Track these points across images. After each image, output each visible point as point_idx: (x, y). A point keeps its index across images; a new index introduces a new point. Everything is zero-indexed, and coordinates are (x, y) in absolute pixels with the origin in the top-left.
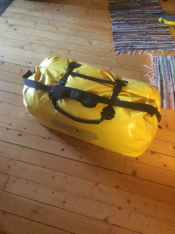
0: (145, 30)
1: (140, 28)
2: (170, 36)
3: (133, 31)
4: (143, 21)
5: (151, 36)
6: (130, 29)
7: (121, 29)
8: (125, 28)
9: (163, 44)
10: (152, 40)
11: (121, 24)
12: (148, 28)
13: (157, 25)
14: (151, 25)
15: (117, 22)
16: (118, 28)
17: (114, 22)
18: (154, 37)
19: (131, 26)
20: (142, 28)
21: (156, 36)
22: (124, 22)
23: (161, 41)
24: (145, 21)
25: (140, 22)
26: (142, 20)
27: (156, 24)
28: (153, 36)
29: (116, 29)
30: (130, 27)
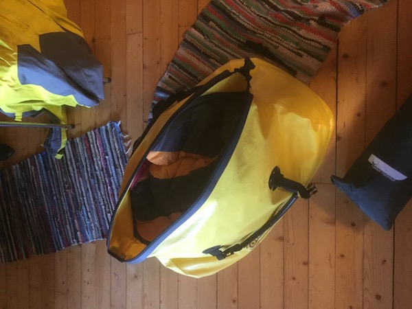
0: (86, 181)
1: (83, 190)
2: (92, 135)
3: (93, 202)
4: (66, 186)
5: (97, 168)
6: (91, 208)
7: (92, 225)
8: (90, 216)
9: (110, 144)
10: (106, 165)
11: (81, 225)
12: (81, 174)
13: (71, 161)
14: (74, 170)
15: (78, 233)
16: (91, 229)
17: (80, 240)
18: (99, 162)
19: (83, 207)
20: (82, 187)
21: (95, 159)
22: (76, 221)
23: (104, 149)
24: (66, 183)
25: (70, 192)
26: (65, 189)
27: (69, 162)
28: (96, 164)
29: (94, 234)
30: (84, 209)
